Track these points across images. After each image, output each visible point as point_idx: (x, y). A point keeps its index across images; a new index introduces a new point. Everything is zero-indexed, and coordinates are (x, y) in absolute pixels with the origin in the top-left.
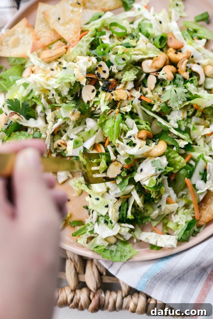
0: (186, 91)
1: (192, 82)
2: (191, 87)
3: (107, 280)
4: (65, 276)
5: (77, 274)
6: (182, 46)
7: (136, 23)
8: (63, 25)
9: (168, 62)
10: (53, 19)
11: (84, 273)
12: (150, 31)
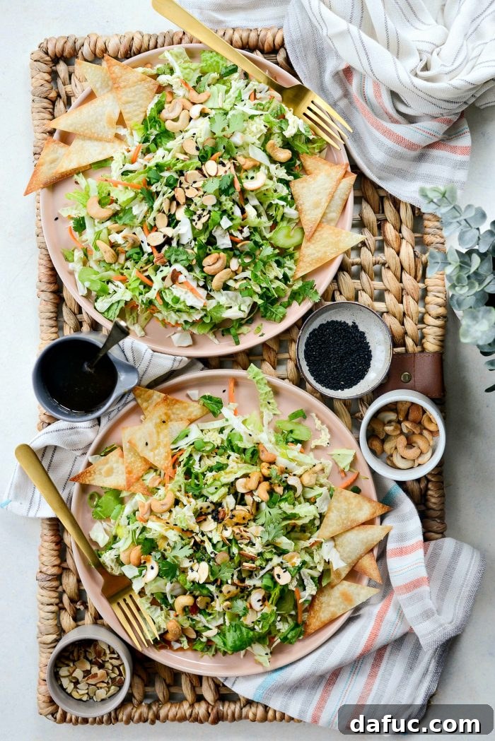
0: (280, 512)
1: (286, 500)
2: (285, 506)
3: (223, 691)
4: (182, 690)
5: (193, 688)
6: (275, 459)
7: (226, 432)
8: (151, 450)
9: (262, 479)
10: (141, 446)
11: (201, 685)
12: (241, 445)
